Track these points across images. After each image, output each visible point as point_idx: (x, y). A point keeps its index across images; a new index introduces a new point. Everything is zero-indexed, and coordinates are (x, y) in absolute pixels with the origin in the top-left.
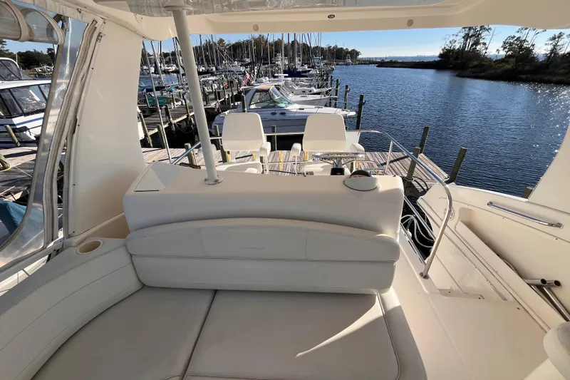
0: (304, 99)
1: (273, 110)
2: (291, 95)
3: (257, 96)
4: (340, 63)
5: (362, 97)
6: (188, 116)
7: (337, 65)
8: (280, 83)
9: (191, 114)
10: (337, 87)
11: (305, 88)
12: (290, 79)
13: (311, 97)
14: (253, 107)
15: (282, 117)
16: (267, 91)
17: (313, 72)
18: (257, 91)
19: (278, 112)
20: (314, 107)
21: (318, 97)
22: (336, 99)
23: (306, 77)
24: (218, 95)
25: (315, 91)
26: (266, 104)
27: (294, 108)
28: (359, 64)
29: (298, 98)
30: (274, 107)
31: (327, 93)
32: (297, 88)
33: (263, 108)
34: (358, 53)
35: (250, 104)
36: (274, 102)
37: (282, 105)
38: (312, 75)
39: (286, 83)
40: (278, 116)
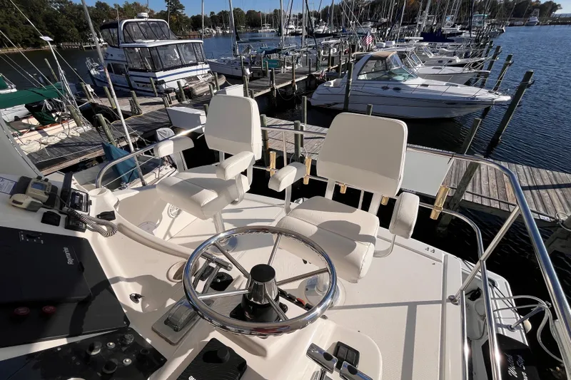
0: (437, 71)
1: (384, 84)
2: (420, 65)
3: (372, 64)
4: (518, 23)
5: (529, 75)
6: (293, 82)
7: (511, 25)
8: (408, 49)
9: (296, 80)
10: (494, 57)
11: (445, 57)
12: (426, 44)
13: (447, 70)
14: (362, 77)
15: (395, 94)
16: (383, 59)
17: (465, 34)
18: (372, 58)
19: (392, 87)
20: (445, 83)
21: (459, 70)
22: (486, 75)
23: (453, 41)
24: (331, 60)
25: (458, 60)
26: (378, 75)
27: (415, 83)
28: (551, 24)
29: (430, 70)
30: (388, 79)
31: (475, 64)
32: (432, 56)
33: (373, 80)
34: (555, 7)
35: (359, 74)
36: (391, 73)
37: (400, 78)
38: (462, 40)
39: (419, 49)
40: (390, 92)
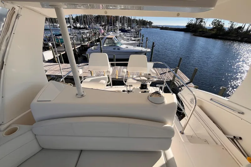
0: (128, 42)
1: (114, 47)
2: (122, 41)
3: (107, 40)
4: (144, 27)
5: (153, 43)
7: (143, 28)
8: (117, 35)
9: (76, 47)
10: (143, 38)
11: (129, 38)
12: (122, 33)
13: (131, 42)
14: (105, 45)
15: (118, 51)
16: (111, 38)
17: (132, 30)
18: (107, 38)
19: (116, 48)
20: (132, 46)
21: (134, 42)
22: (142, 43)
23: (129, 32)
24: (89, 39)
25: (133, 39)
26: (111, 44)
27: (124, 47)
28: (152, 28)
29: (125, 42)
30: (115, 46)
31: (138, 40)
32: (125, 37)
33: (109, 46)
34: (152, 23)
36: (115, 44)
37: (118, 45)
38: (132, 32)
39: (120, 35)
40: (116, 50)
